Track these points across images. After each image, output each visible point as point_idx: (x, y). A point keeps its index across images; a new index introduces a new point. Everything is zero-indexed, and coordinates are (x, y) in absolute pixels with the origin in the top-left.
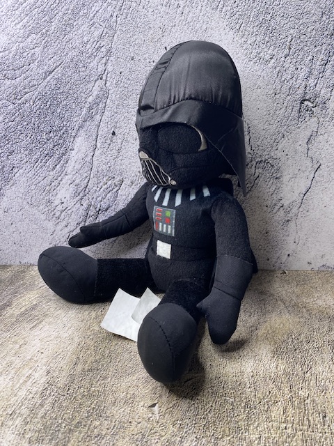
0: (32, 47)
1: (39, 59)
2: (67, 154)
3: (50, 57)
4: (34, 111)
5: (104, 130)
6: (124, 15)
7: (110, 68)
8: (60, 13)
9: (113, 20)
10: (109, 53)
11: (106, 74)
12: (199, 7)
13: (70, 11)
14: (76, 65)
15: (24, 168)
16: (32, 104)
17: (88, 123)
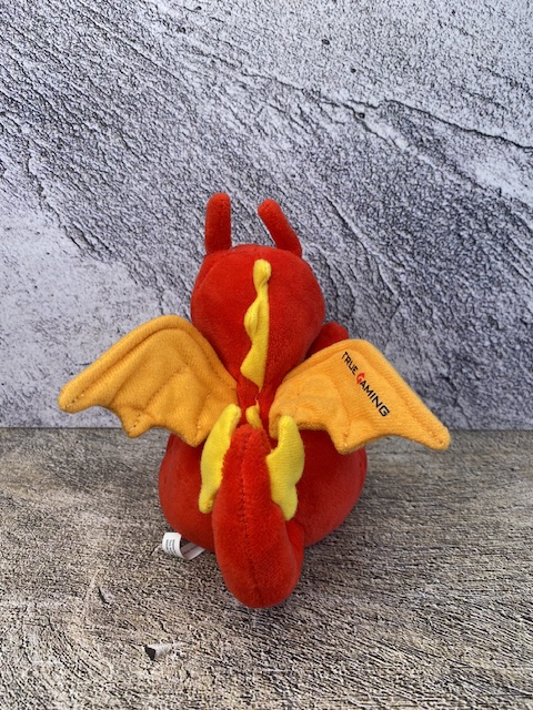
1: (319, 247)
2: (508, 203)
3: (316, 225)
4: (415, 265)
5: (465, 118)
6: (243, 58)
7: (342, 96)
8: (239, 195)
9: (252, 84)
10: (313, 96)
11: (354, 105)
13: (236, 175)
14: (333, 170)
15: (526, 299)
16: (401, 270)
17: (449, 152)
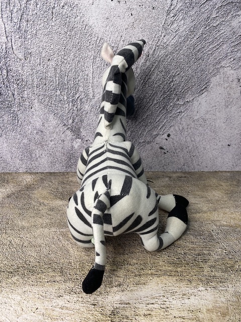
0: (218, 18)
12: (111, 40)
